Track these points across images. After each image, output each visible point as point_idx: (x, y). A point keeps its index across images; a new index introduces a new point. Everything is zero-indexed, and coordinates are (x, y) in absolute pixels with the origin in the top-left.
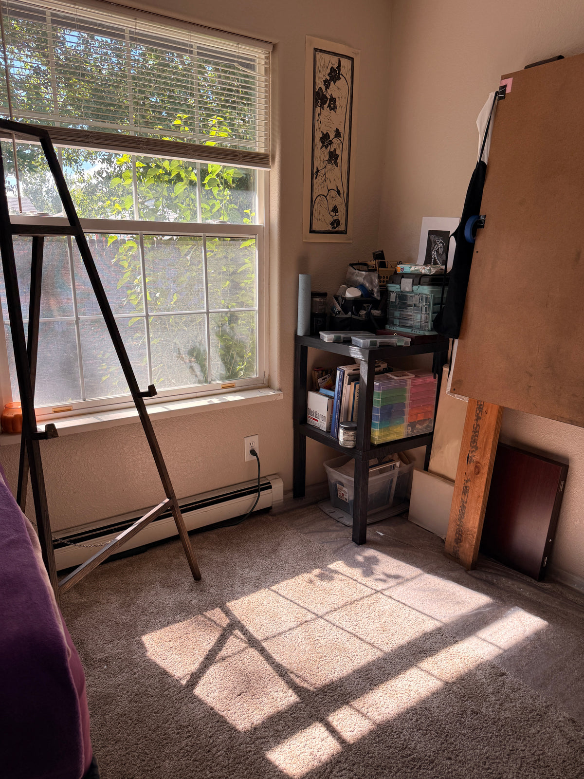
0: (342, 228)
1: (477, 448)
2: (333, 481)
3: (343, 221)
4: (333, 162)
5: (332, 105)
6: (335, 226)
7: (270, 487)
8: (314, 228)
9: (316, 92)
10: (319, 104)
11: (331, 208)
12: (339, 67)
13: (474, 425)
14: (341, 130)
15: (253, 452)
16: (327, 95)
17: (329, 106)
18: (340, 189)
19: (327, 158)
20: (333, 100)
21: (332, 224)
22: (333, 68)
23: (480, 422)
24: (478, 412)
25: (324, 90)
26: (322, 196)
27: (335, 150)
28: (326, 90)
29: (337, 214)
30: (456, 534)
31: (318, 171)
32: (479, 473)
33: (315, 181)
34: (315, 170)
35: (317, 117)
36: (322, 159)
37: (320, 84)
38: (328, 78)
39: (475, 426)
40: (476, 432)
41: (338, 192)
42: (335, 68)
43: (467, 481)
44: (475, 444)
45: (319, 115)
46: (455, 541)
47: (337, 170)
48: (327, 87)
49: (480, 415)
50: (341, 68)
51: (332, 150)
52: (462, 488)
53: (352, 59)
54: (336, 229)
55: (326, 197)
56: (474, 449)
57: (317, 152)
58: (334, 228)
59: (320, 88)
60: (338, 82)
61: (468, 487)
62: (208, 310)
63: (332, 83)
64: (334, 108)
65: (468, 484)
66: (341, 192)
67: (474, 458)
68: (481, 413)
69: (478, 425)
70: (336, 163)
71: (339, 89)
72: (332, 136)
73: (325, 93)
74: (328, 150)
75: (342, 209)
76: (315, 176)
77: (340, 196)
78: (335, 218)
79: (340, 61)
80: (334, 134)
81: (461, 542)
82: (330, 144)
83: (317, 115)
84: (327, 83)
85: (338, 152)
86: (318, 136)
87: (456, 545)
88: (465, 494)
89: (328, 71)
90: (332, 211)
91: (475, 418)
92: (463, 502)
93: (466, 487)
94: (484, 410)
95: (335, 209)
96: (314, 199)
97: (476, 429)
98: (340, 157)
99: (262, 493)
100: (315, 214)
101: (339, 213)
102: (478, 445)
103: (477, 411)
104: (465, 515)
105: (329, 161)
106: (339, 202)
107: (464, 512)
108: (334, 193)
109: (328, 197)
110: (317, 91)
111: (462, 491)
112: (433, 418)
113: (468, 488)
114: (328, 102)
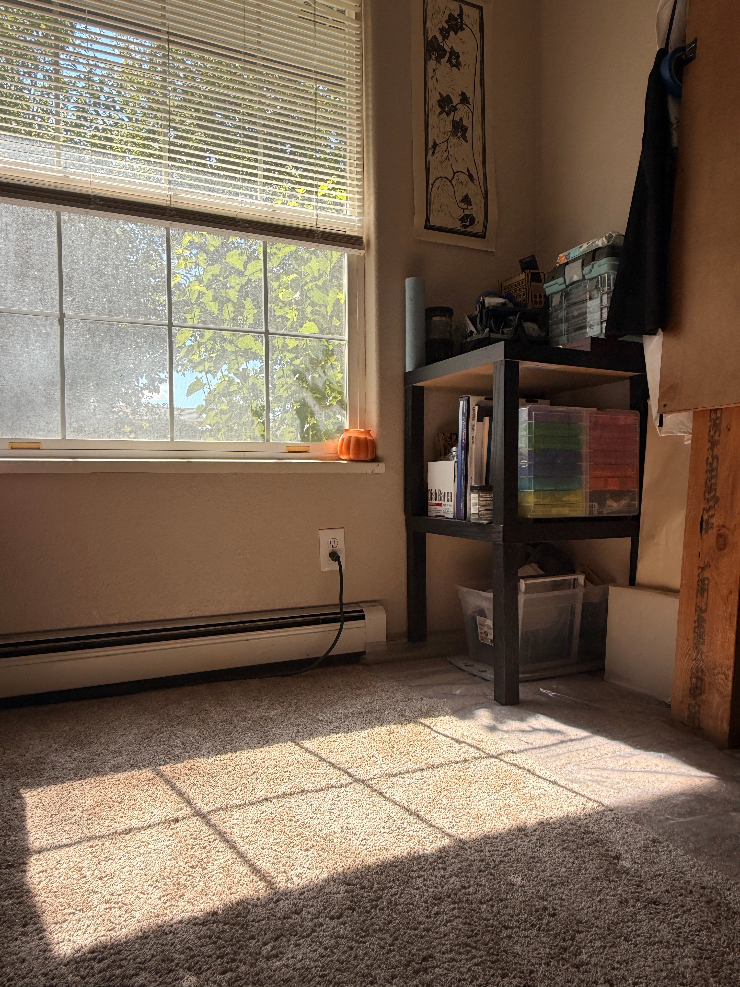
0: (478, 228)
1: (717, 500)
2: (469, 612)
3: (479, 218)
4: (459, 135)
5: (454, 61)
6: (468, 224)
7: (363, 618)
8: (432, 222)
9: (429, 42)
10: (433, 57)
11: (460, 197)
12: (461, 15)
13: (708, 459)
14: (469, 95)
15: (334, 556)
16: (446, 47)
17: (449, 61)
18: (473, 172)
19: (450, 128)
20: (454, 54)
21: (462, 220)
22: (453, 16)
23: (717, 451)
24: (712, 433)
25: (440, 39)
26: (444, 179)
27: (461, 119)
28: (444, 40)
29: (470, 207)
30: (691, 678)
31: (435, 146)
32: (725, 546)
33: (431, 158)
34: (431, 144)
35: (431, 74)
36: (442, 130)
37: (434, 32)
38: (447, 27)
39: (710, 460)
40: (712, 470)
41: (471, 176)
42: (456, 16)
43: (703, 569)
44: (712, 494)
45: (434, 70)
46: (690, 693)
47: (466, 146)
48: (445, 37)
49: (716, 437)
50: (464, 16)
51: (457, 119)
52: (696, 583)
53: (481, 9)
54: (469, 229)
55: (450, 181)
56: (711, 504)
57: (433, 119)
58: (467, 227)
59: (435, 37)
60: (460, 33)
61: (707, 579)
62: (267, 329)
63: (452, 33)
64: (457, 65)
65: (707, 574)
66: (475, 177)
67: (713, 521)
68: (717, 434)
69: (715, 458)
70: (464, 137)
71: (463, 42)
72: (456, 100)
73: (442, 44)
74: (451, 118)
75: (477, 200)
76: (431, 151)
77: (473, 182)
78: (467, 212)
79: (461, 7)
80: (459, 98)
81: (702, 693)
82: (454, 111)
83: (430, 71)
84: (445, 34)
85: (466, 123)
86: (434, 98)
87: (693, 702)
88: (702, 595)
89: (446, 18)
90: (461, 201)
91: (708, 445)
92: (700, 611)
93: (703, 581)
94: (723, 426)
95: (466, 200)
96: (431, 182)
97: (711, 465)
98: (469, 130)
99: (347, 624)
100: (434, 204)
101: (474, 206)
102: (718, 494)
103: (710, 431)
104: (706, 637)
105: (454, 133)
106: (473, 190)
107: (702, 630)
108: (463, 178)
109: (453, 182)
110: (429, 39)
111: (695, 591)
112: (637, 490)
113: (706, 582)
114: (447, 56)
